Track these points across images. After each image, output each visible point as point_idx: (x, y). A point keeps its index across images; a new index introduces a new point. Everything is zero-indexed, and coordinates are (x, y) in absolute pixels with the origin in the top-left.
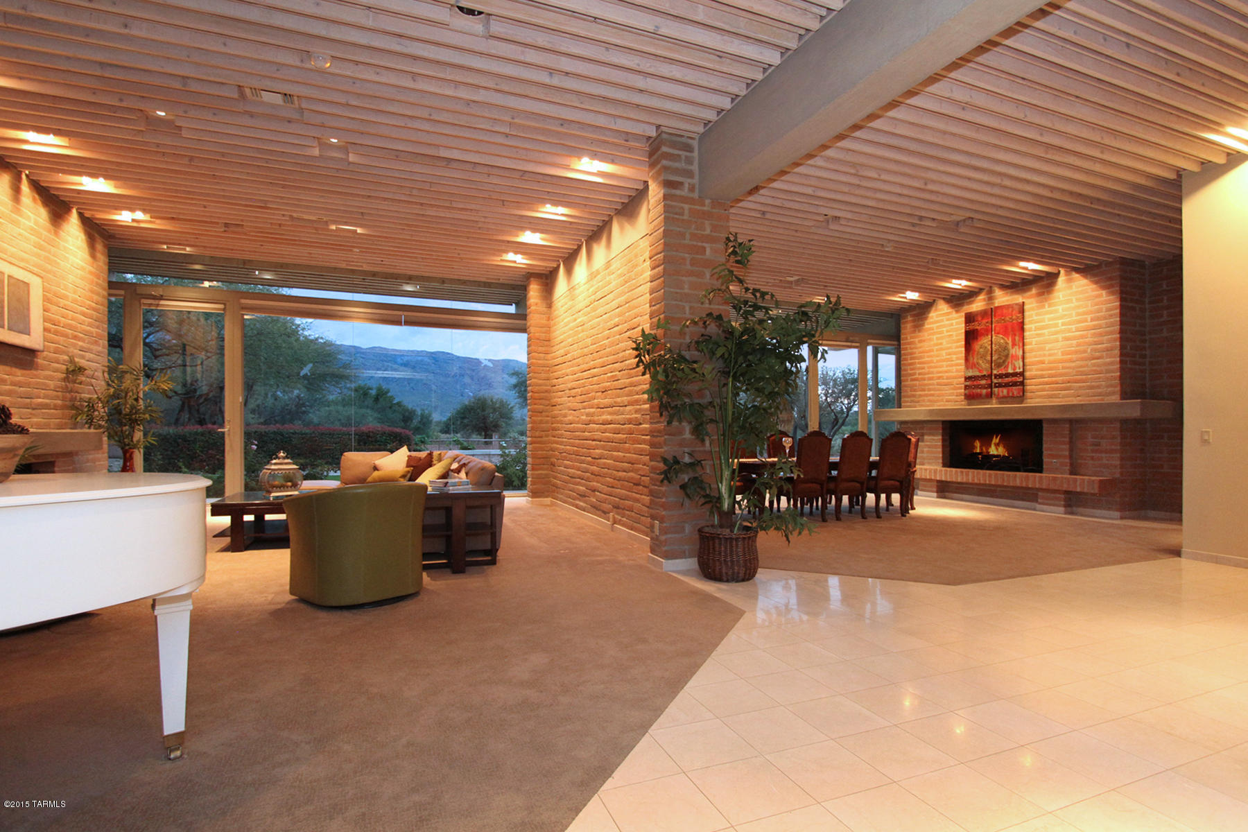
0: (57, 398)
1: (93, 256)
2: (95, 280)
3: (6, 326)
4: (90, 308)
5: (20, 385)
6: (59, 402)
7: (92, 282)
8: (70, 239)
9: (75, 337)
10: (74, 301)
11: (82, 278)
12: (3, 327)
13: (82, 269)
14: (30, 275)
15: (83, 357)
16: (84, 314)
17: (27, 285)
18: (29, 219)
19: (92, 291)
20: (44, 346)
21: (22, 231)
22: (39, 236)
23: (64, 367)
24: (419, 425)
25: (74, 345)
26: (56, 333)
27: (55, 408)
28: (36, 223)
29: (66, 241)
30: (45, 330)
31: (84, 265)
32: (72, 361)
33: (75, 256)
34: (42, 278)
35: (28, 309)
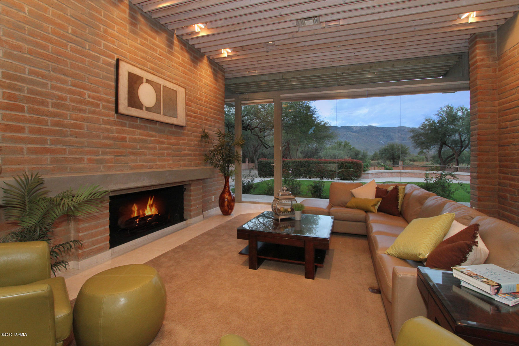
0: (196, 150)
1: (216, 80)
2: (218, 92)
3: (162, 113)
4: (215, 105)
5: (173, 144)
6: (197, 152)
7: (215, 93)
8: (202, 70)
9: (207, 120)
10: (206, 102)
11: (210, 90)
12: (160, 114)
13: (211, 86)
14: (177, 87)
15: (211, 130)
16: (211, 108)
17: (176, 92)
18: (179, 58)
19: (215, 97)
20: (186, 124)
21: (174, 64)
22: (184, 67)
23: (200, 135)
24: (362, 157)
25: (206, 124)
26: (195, 117)
27: (195, 155)
28: (183, 60)
29: (201, 71)
30: (187, 115)
31: (211, 84)
32: (204, 132)
33: (206, 79)
34: (185, 88)
35: (176, 104)
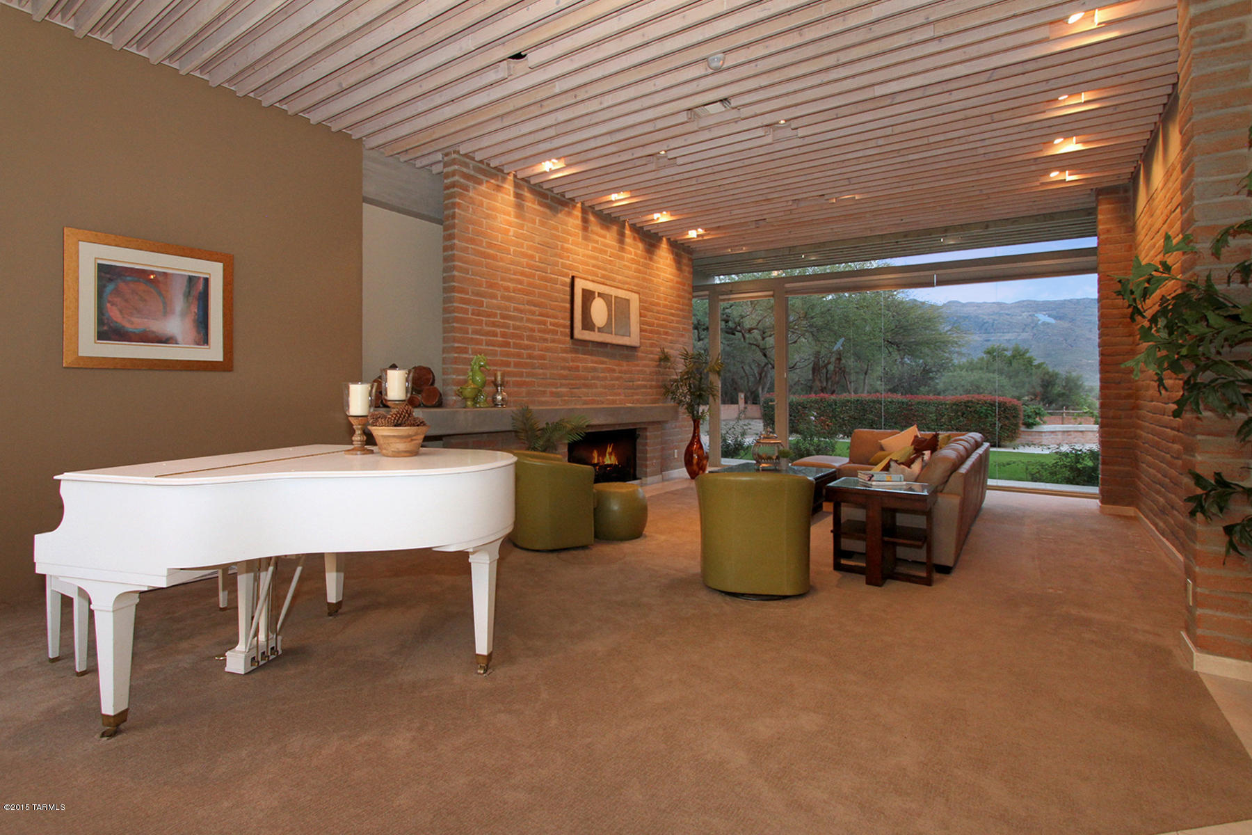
0: (652, 380)
1: (679, 269)
2: (682, 287)
3: (613, 333)
4: (678, 309)
5: (625, 372)
6: (654, 383)
7: (679, 289)
8: (660, 260)
9: (666, 333)
10: (665, 306)
11: (672, 288)
12: (612, 333)
13: (672, 281)
14: (630, 293)
15: (672, 348)
16: (673, 315)
17: (628, 301)
18: (630, 253)
19: (679, 296)
20: (641, 342)
21: (626, 263)
22: (637, 263)
23: (657, 357)
25: (665, 340)
26: (651, 332)
27: (651, 387)
28: (636, 254)
29: (659, 263)
30: (641, 330)
31: (672, 277)
32: (663, 351)
33: (666, 273)
34: (638, 293)
35: (629, 318)
